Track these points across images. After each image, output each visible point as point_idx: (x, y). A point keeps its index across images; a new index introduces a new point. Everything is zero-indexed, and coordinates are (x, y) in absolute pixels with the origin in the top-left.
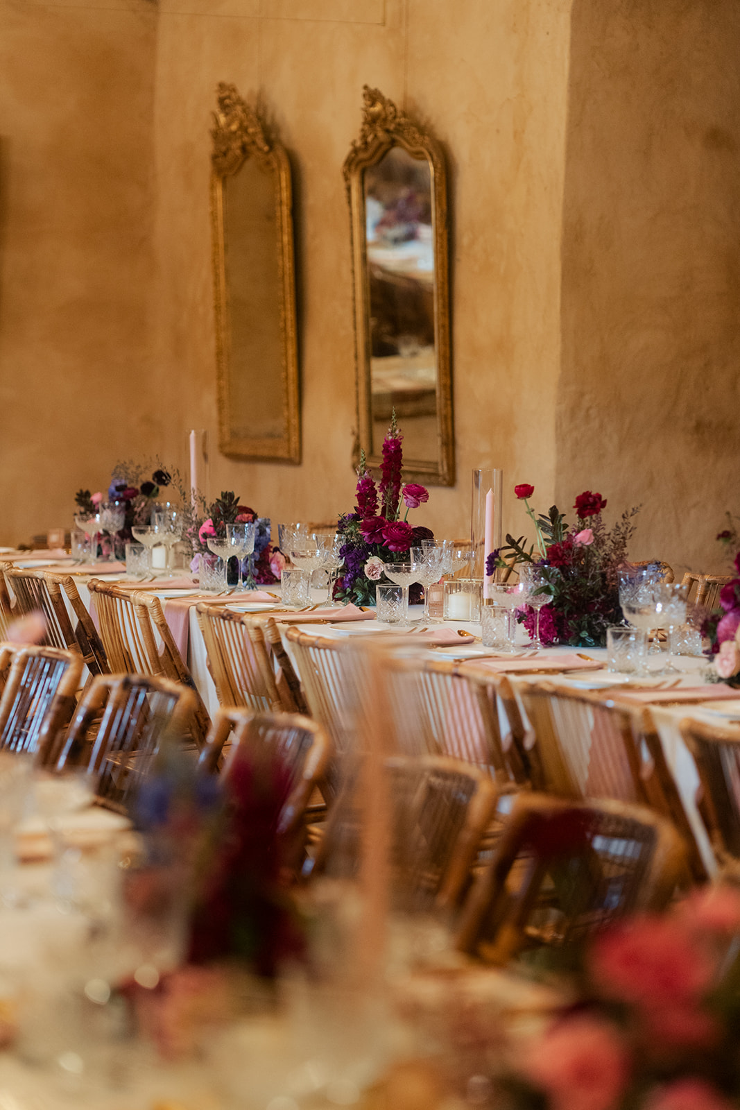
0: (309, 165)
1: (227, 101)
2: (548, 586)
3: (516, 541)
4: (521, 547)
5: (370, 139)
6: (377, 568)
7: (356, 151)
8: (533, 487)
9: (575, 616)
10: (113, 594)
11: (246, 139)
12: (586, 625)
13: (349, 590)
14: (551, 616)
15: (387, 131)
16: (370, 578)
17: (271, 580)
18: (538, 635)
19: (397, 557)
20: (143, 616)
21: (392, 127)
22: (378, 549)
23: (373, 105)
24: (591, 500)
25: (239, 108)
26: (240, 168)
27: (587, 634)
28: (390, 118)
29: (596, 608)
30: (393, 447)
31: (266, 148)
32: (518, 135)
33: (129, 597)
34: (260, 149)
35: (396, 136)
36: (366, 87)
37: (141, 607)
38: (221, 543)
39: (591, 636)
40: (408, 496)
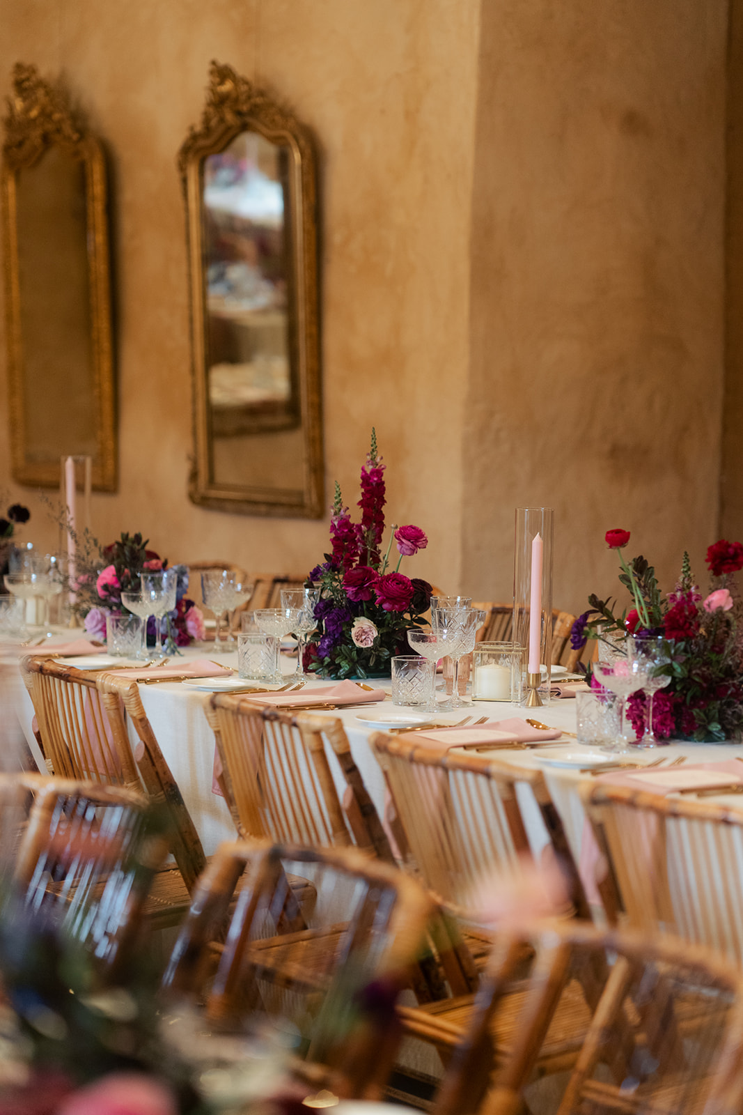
0: (126, 155)
1: (26, 84)
2: (671, 665)
3: (604, 602)
4: (610, 610)
5: (214, 122)
6: (366, 633)
7: (194, 137)
8: (629, 533)
9: (702, 703)
10: (70, 678)
11: (49, 127)
12: (717, 716)
13: (327, 660)
14: (668, 704)
15: (239, 113)
16: (358, 644)
17: (185, 640)
18: (651, 727)
19: (392, 618)
20: (114, 707)
21: (245, 108)
22: (365, 607)
23: (222, 83)
24: (731, 550)
25: (40, 93)
26: (39, 159)
27: (719, 726)
28: (243, 97)
29: (729, 692)
30: (375, 479)
31: (75, 137)
32: (410, 116)
33: (94, 682)
34: (69, 138)
35: (249, 120)
36: (214, 63)
37: (111, 696)
38: (135, 599)
39: (724, 729)
40: (404, 540)
